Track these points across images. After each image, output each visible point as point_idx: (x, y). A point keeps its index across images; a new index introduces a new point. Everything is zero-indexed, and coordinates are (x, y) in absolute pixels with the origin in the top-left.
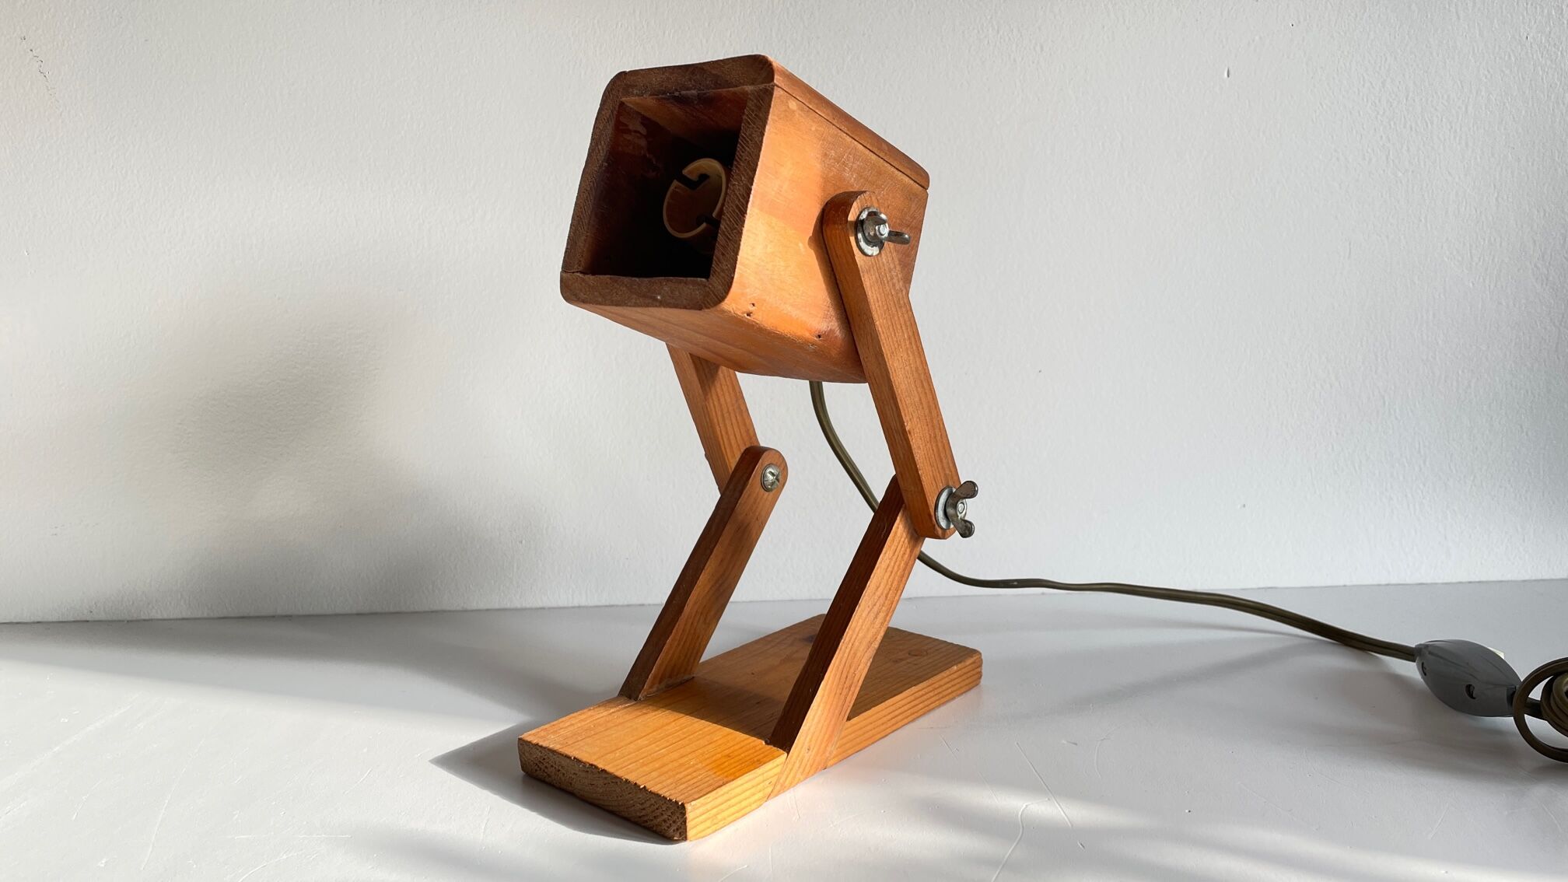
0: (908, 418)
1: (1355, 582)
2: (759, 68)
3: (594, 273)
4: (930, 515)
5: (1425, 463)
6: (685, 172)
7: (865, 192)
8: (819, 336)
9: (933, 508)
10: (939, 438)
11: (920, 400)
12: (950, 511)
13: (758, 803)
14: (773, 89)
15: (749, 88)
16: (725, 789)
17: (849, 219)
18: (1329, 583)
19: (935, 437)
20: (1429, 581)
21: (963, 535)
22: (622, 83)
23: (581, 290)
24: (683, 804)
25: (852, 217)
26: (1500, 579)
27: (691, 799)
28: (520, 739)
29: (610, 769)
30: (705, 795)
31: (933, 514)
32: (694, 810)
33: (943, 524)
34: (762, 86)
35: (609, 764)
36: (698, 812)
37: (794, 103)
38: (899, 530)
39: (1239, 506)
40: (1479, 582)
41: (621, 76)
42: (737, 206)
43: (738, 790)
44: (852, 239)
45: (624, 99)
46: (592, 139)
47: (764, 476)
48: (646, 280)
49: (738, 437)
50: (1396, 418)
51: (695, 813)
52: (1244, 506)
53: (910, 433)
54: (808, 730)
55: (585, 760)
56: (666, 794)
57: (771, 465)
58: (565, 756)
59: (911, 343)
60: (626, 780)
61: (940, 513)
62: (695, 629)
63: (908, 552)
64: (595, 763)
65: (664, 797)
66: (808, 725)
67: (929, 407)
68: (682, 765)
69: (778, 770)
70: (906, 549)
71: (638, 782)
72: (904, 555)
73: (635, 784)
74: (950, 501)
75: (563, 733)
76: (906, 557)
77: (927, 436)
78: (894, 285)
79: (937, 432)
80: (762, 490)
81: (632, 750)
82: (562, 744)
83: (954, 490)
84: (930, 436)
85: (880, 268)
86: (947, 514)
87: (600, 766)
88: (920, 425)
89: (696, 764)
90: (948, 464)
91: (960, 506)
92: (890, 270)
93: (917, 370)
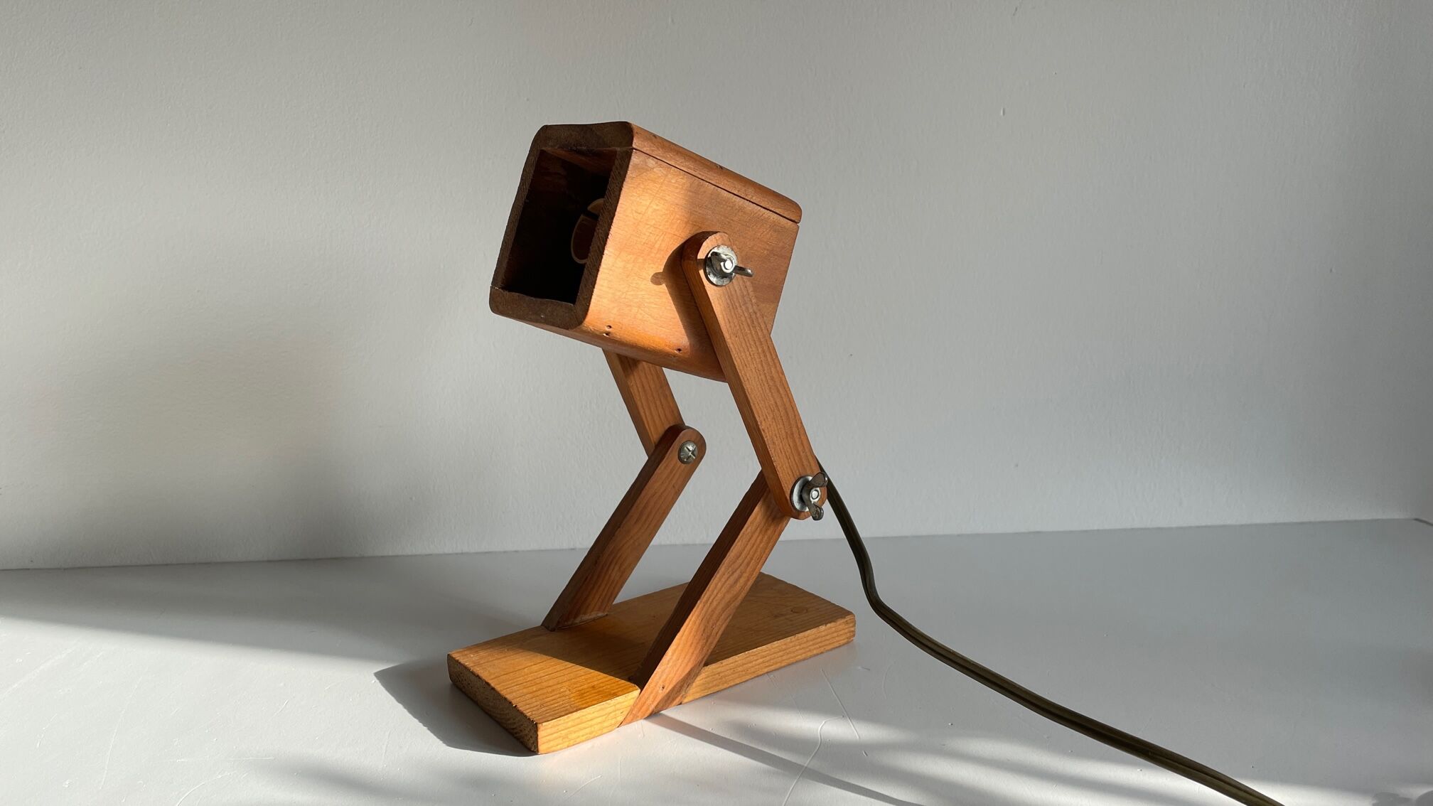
0: (762, 418)
2: (625, 131)
3: (510, 290)
4: (786, 498)
6: (589, 208)
7: (716, 233)
8: (679, 350)
9: (789, 492)
10: (796, 435)
11: (776, 403)
12: (805, 496)
13: (610, 728)
14: (632, 153)
15: (618, 149)
16: (576, 715)
17: (699, 258)
19: (792, 434)
21: (815, 519)
22: (545, 134)
23: (500, 303)
24: (536, 724)
25: (701, 255)
27: (544, 720)
28: (448, 655)
29: (498, 688)
30: (556, 718)
31: (788, 498)
32: (545, 729)
33: (797, 506)
34: (625, 149)
35: (499, 684)
36: (549, 731)
37: (652, 162)
38: (758, 513)
41: (545, 128)
42: (598, 247)
43: (590, 717)
44: (701, 272)
45: (543, 148)
46: (522, 179)
47: (681, 450)
48: (539, 300)
49: (663, 417)
51: (546, 733)
53: (764, 431)
54: (663, 672)
55: (484, 678)
56: (528, 715)
57: (689, 441)
58: (473, 673)
59: (765, 356)
60: (506, 699)
61: (795, 498)
62: (610, 576)
63: (772, 528)
64: (490, 682)
65: (526, 716)
66: (663, 668)
67: (785, 409)
68: (553, 691)
69: (632, 702)
70: (770, 526)
71: (513, 702)
72: (767, 530)
73: (510, 703)
74: (805, 488)
75: (482, 653)
76: (769, 532)
77: (784, 434)
78: (747, 308)
79: (794, 429)
80: (679, 463)
81: (523, 674)
82: (475, 663)
83: (810, 478)
84: (787, 433)
85: (732, 295)
86: (801, 499)
87: (492, 685)
88: (774, 424)
89: (565, 691)
90: (807, 456)
91: (814, 493)
92: (743, 296)
93: (772, 378)
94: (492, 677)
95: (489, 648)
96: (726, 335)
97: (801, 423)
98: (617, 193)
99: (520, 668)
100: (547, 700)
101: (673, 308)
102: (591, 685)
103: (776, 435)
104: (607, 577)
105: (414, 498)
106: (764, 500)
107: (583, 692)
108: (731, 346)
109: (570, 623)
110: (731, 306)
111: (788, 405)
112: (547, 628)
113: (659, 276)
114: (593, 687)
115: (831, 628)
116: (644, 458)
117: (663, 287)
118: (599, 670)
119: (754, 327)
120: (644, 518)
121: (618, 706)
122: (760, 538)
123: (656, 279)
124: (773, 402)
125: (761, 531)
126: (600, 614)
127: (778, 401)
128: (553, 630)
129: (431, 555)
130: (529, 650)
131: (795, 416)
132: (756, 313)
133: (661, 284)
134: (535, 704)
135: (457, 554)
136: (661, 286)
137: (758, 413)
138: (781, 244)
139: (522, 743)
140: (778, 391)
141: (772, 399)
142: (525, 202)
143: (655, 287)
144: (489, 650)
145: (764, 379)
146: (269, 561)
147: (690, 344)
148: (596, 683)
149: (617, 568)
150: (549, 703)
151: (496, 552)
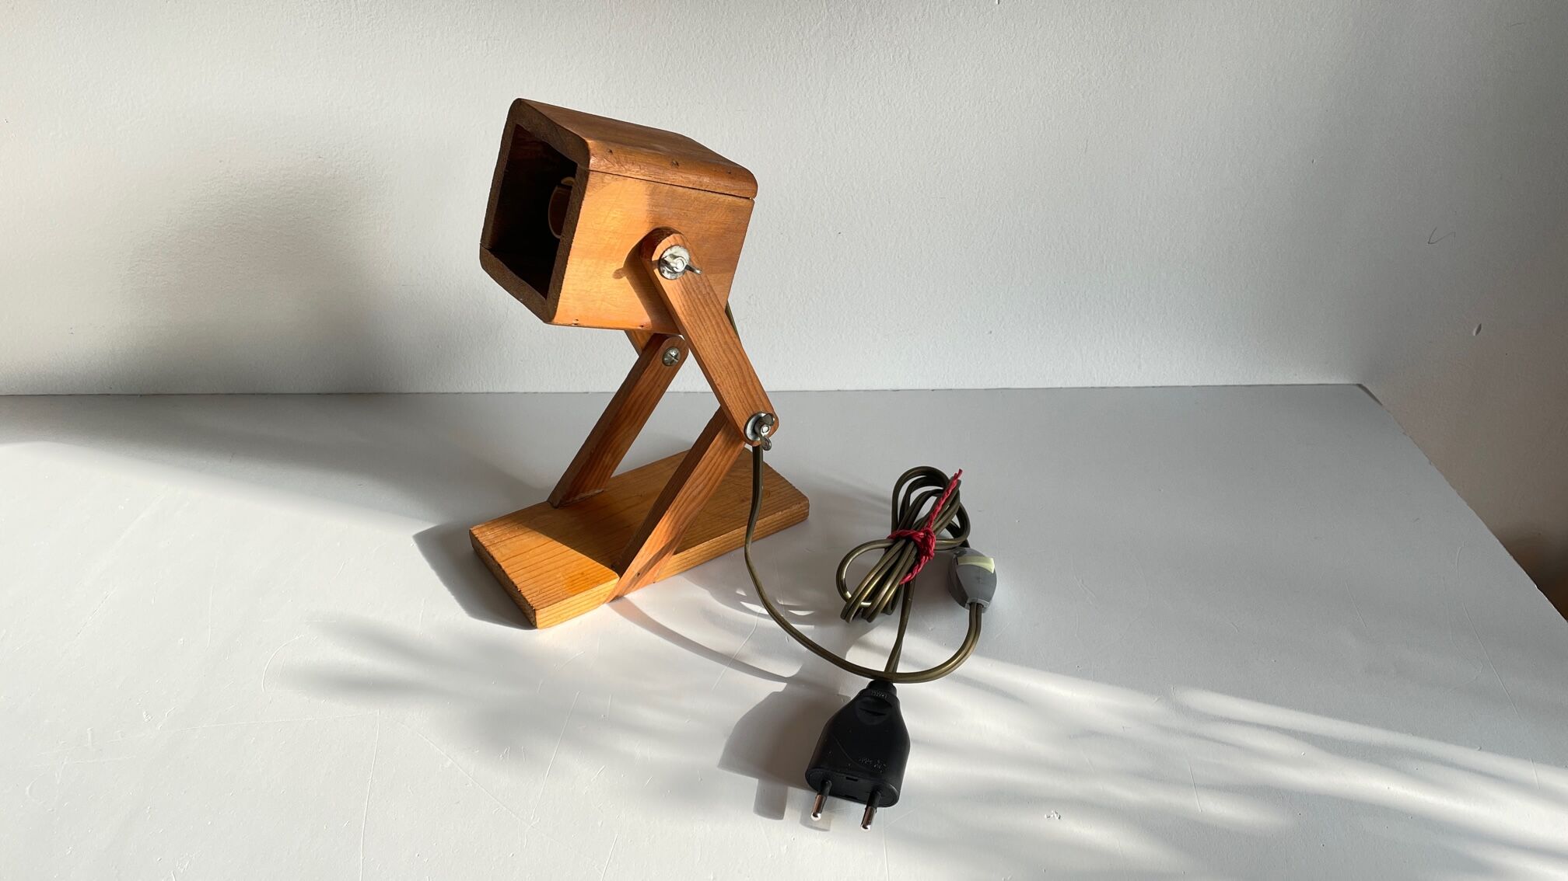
1: (1069, 386)
2: (583, 148)
3: (495, 255)
5: (1129, 304)
7: (669, 235)
8: (642, 326)
9: (743, 427)
10: (749, 384)
12: (757, 429)
13: (595, 606)
14: (589, 174)
15: (579, 165)
16: (565, 601)
17: (653, 259)
18: (1049, 386)
19: (746, 383)
20: (1124, 385)
21: (765, 449)
22: (519, 110)
23: (488, 264)
24: (536, 609)
25: (655, 256)
26: (1177, 385)
27: (541, 606)
28: (471, 530)
29: (507, 571)
30: (550, 605)
31: (742, 431)
32: (541, 616)
33: (751, 437)
34: (583, 167)
35: (509, 567)
36: (545, 615)
37: (608, 177)
38: (718, 440)
39: (987, 332)
40: (1161, 387)
43: (578, 601)
44: (656, 271)
45: (519, 122)
48: (518, 279)
50: (1111, 272)
51: (540, 616)
52: (991, 332)
54: (638, 563)
55: (497, 559)
56: (529, 600)
57: (672, 348)
58: (489, 553)
59: (719, 327)
60: (513, 583)
61: (749, 431)
62: (604, 462)
63: (731, 449)
64: (501, 564)
65: (527, 601)
66: (638, 560)
67: (739, 366)
68: (550, 577)
69: (613, 587)
70: (729, 448)
71: (518, 586)
72: (726, 452)
73: (516, 587)
74: (757, 424)
75: (498, 531)
76: (729, 452)
77: (738, 384)
78: (701, 292)
79: (748, 379)
80: (663, 365)
81: (528, 557)
82: (491, 542)
83: (763, 415)
84: (740, 383)
85: (686, 284)
86: (754, 431)
87: (503, 568)
88: (729, 378)
89: (560, 577)
90: (760, 398)
91: (765, 428)
92: (696, 283)
93: (726, 343)
94: (504, 558)
95: (504, 525)
96: (681, 316)
97: (754, 373)
98: (577, 208)
99: (525, 550)
100: (545, 586)
101: (635, 294)
102: (581, 571)
103: (730, 387)
104: (601, 463)
105: (440, 347)
106: (724, 429)
107: (573, 578)
108: (687, 325)
109: (570, 500)
110: (687, 291)
111: (741, 362)
112: (552, 504)
113: (620, 271)
114: (582, 573)
115: (786, 513)
116: (635, 357)
117: (625, 279)
118: (589, 555)
119: (708, 305)
120: (633, 414)
121: (600, 592)
122: (721, 458)
123: (618, 274)
124: (727, 361)
125: (721, 453)
126: (597, 491)
127: (732, 360)
128: (556, 508)
129: (461, 393)
130: (535, 530)
131: (748, 369)
132: (709, 294)
133: (621, 277)
134: (535, 589)
135: (483, 393)
136: (622, 279)
137: (713, 372)
138: (737, 221)
139: (527, 618)
140: (732, 352)
141: (726, 359)
142: (505, 172)
143: (617, 281)
144: (503, 528)
145: (718, 345)
146: (318, 394)
147: (652, 321)
148: (584, 569)
149: (610, 455)
150: (546, 590)
151: (517, 393)
